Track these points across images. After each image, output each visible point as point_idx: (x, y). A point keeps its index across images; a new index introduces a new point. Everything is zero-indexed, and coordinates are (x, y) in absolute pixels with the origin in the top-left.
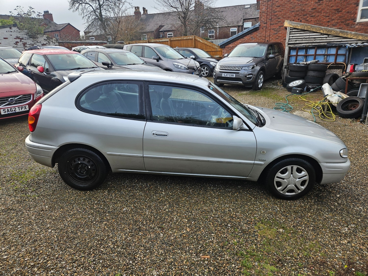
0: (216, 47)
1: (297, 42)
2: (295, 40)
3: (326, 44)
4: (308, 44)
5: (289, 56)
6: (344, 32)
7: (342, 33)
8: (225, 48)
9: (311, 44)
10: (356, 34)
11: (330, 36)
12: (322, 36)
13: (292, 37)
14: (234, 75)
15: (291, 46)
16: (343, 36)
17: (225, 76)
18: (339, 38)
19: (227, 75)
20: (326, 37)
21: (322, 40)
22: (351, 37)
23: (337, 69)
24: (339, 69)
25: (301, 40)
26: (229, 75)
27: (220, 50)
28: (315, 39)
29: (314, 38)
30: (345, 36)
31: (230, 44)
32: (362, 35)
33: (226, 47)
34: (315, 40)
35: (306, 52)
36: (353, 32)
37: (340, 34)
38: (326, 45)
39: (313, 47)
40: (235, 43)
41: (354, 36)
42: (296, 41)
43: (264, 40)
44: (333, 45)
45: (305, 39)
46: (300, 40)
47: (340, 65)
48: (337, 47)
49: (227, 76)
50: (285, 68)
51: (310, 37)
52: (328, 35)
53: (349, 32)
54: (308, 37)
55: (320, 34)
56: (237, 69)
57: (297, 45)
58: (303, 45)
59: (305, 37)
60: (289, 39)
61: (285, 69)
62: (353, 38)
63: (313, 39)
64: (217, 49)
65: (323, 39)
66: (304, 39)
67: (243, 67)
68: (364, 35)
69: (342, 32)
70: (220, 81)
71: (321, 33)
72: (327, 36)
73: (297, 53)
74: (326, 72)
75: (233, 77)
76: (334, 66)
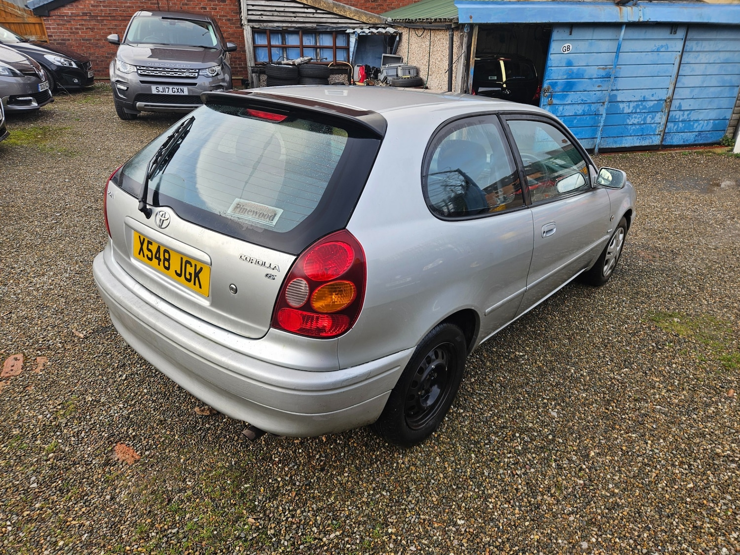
0: (19, 12)
1: (265, 18)
2: (259, 13)
3: (315, 25)
4: (285, 25)
5: (256, 47)
6: (339, 5)
7: (337, 8)
8: (49, 16)
9: (289, 25)
10: (357, 12)
11: (318, 11)
12: (306, 10)
13: (253, 5)
14: (185, 89)
15: (256, 25)
16: (340, 14)
17: (160, 93)
18: (333, 16)
19: (167, 90)
20: (313, 13)
21: (307, 19)
22: (351, 16)
23: (339, 74)
24: (342, 74)
25: (270, 13)
26: (170, 91)
27: (33, 20)
28: (294, 15)
29: (294, 12)
30: (342, 13)
31: (63, 6)
32: (366, 15)
33: (52, 13)
34: (295, 17)
35: (284, 39)
36: (353, 8)
37: (335, 9)
38: (316, 29)
39: (295, 32)
40: (77, 6)
41: (355, 16)
42: (261, 15)
43: (155, 4)
44: (327, 28)
45: (279, 14)
46: (268, 13)
47: (344, 68)
48: (334, 34)
49: (167, 93)
50: (253, 72)
51: (287, 9)
52: (316, 9)
53: (347, 6)
54: (282, 9)
55: (302, 6)
56: (187, 74)
57: (265, 24)
58: (276, 24)
59: (278, 9)
60: (248, 10)
61: (254, 74)
62: (354, 18)
63: (292, 15)
64: (22, 17)
65: (308, 15)
66: (276, 13)
67: (199, 70)
68: (369, 14)
69: (338, 6)
70: (146, 105)
71: (304, 4)
72: (314, 11)
73: (269, 42)
74: (329, 79)
75: (182, 94)
76: (336, 68)
